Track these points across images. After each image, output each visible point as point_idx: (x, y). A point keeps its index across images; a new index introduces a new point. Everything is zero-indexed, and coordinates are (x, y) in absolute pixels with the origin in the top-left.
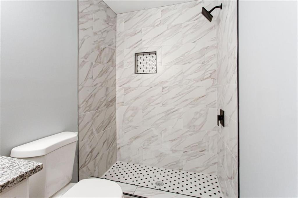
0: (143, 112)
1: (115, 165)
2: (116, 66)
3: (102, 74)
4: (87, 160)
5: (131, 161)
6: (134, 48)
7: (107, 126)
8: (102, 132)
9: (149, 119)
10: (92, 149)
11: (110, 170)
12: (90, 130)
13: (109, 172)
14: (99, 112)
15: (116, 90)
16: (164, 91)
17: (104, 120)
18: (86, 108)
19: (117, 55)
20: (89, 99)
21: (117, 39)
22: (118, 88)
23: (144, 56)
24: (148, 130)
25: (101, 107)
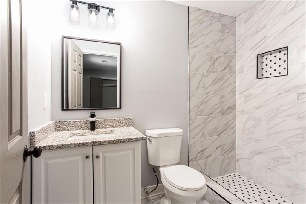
0: (267, 125)
1: (232, 175)
2: (235, 72)
3: (215, 82)
4: (198, 157)
5: (252, 178)
6: (256, 49)
7: (221, 133)
8: (215, 137)
9: (275, 133)
10: (203, 149)
11: (225, 176)
12: (201, 132)
13: (223, 178)
14: (212, 117)
15: (235, 98)
16: (300, 99)
17: (218, 126)
18: (197, 112)
19: (236, 61)
20: (200, 105)
21: (237, 44)
22: (237, 96)
23: (272, 55)
24: (274, 147)
25: (214, 113)
